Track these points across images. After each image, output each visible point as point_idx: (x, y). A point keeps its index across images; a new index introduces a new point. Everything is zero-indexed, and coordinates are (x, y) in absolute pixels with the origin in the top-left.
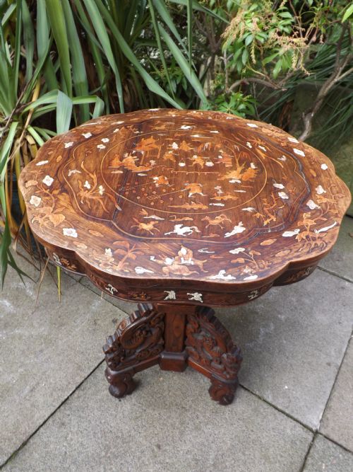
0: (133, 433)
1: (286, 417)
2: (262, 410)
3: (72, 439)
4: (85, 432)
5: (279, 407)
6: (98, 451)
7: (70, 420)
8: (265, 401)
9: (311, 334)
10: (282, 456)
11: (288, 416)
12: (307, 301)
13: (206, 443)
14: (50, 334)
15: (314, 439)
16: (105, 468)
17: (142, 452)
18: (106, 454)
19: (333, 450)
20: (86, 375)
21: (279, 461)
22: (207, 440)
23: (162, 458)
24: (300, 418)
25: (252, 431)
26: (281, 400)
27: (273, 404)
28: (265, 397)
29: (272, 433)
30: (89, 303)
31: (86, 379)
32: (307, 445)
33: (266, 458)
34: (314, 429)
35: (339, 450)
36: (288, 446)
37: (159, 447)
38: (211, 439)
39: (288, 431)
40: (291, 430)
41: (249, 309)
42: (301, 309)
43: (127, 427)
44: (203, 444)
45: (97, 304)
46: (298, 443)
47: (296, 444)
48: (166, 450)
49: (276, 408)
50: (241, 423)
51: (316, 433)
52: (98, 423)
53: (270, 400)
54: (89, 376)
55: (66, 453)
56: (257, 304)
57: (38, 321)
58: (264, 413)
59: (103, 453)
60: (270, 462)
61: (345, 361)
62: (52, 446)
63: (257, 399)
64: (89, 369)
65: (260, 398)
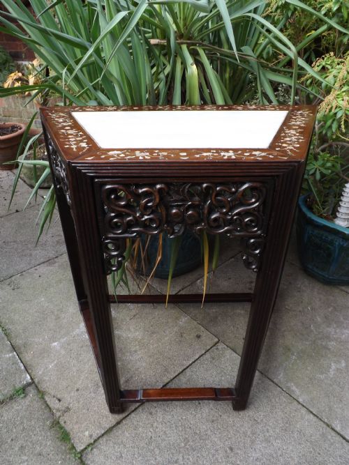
0: (209, 433)
2: (330, 437)
3: (157, 428)
4: (168, 423)
6: (178, 441)
7: (157, 411)
8: (333, 429)
13: (275, 455)
14: (143, 339)
16: (183, 457)
17: (217, 451)
18: (185, 445)
20: (172, 377)
22: (276, 453)
23: (234, 459)
25: (319, 454)
27: (341, 433)
28: (334, 426)
29: (339, 460)
30: (177, 318)
31: (171, 380)
37: (231, 449)
38: (280, 452)
41: (321, 344)
43: (204, 427)
44: (271, 455)
45: (183, 320)
48: (237, 453)
49: (344, 438)
50: (309, 444)
52: (180, 418)
53: (338, 429)
54: (174, 378)
55: (151, 437)
56: (330, 341)
57: (134, 326)
58: (332, 441)
59: (183, 445)
62: (140, 429)
63: (325, 426)
64: (174, 372)
65: (328, 425)
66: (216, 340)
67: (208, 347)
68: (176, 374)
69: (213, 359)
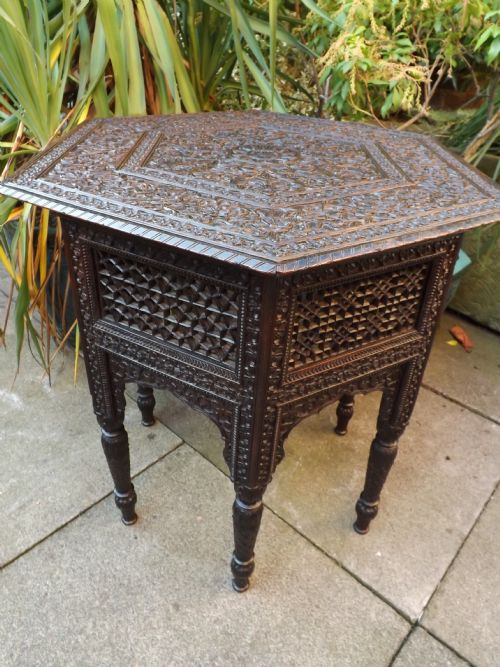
0: (145, 582)
1: (371, 595)
2: (337, 580)
3: (59, 578)
4: (79, 571)
5: (365, 580)
6: (91, 599)
7: (63, 553)
8: (344, 568)
9: (429, 487)
10: (355, 649)
11: (376, 593)
12: (430, 443)
13: (246, 614)
14: (61, 442)
15: (410, 632)
16: (94, 623)
17: (152, 610)
18: (102, 603)
19: (438, 653)
20: (97, 499)
21: (351, 656)
22: (248, 609)
23: (178, 622)
24: (392, 599)
25: (317, 607)
26: (368, 571)
27: (356, 573)
28: (345, 563)
29: (348, 615)
31: (96, 504)
32: (398, 639)
33: (332, 648)
34: (413, 618)
35: (447, 654)
36: (369, 637)
37: (176, 606)
38: (254, 608)
39: (373, 615)
40: (377, 614)
41: (342, 444)
42: (419, 452)
43: (138, 574)
44: (241, 614)
46: (384, 634)
47: (381, 635)
48: (186, 613)
49: (359, 581)
50: (303, 592)
51: (415, 625)
52: (99, 562)
53: (351, 567)
54: (100, 501)
55: (46, 594)
56: (356, 439)
57: (51, 424)
58: (340, 586)
59: (97, 603)
60: (337, 656)
61: (476, 530)
62: (30, 582)
63: (332, 564)
64: (103, 491)
65: (337, 563)
66: (180, 441)
67: (165, 452)
68: (106, 494)
69: (169, 469)
